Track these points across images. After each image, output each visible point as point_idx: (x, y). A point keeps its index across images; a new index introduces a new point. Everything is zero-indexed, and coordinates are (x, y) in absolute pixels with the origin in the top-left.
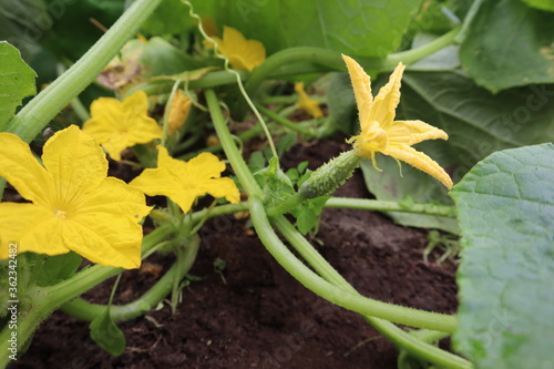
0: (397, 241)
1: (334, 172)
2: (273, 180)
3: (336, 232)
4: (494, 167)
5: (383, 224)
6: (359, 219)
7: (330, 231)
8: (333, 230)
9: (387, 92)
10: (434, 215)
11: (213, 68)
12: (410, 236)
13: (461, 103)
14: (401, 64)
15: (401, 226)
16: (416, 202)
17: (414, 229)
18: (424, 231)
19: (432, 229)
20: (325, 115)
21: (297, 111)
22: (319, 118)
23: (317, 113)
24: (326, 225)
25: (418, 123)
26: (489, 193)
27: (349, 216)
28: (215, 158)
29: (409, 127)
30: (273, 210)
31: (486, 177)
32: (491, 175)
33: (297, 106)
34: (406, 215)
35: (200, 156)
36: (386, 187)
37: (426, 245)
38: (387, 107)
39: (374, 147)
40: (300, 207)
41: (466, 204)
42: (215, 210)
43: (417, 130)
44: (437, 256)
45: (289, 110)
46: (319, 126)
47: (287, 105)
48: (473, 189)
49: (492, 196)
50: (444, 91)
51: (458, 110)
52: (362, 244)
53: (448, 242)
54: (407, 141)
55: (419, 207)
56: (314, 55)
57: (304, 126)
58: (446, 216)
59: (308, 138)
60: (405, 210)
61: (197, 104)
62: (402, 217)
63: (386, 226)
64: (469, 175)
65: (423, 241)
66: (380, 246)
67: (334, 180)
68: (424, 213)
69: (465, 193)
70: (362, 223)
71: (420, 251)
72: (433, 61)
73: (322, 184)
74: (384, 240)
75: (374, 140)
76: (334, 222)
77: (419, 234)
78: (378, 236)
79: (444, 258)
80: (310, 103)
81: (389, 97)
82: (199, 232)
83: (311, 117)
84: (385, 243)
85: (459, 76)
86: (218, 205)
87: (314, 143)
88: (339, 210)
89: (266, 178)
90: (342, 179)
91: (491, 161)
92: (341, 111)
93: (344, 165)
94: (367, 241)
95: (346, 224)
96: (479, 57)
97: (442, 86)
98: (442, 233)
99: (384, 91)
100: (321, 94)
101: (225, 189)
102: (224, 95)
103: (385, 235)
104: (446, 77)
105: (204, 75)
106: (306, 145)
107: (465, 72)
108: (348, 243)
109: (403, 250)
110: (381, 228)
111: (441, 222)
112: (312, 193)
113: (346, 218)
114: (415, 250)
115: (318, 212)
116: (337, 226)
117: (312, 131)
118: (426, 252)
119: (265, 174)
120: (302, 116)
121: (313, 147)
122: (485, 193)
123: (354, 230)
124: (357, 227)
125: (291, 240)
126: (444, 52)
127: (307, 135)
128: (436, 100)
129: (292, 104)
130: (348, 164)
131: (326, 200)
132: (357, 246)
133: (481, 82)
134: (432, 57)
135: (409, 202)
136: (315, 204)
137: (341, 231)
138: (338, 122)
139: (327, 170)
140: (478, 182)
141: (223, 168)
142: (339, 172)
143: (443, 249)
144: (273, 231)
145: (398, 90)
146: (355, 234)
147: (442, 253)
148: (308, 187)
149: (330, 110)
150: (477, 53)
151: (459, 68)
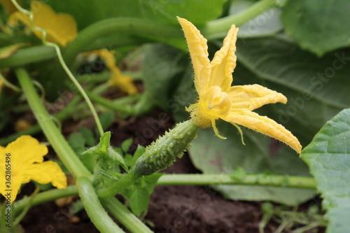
0: (230, 217)
1: (171, 144)
2: (104, 159)
3: (165, 212)
4: (345, 125)
5: (212, 200)
6: (187, 196)
7: (159, 211)
8: (162, 210)
9: (223, 57)
10: (267, 185)
11: (22, 44)
12: (242, 210)
13: (283, 69)
14: (233, 26)
15: (231, 201)
16: (248, 174)
17: (245, 203)
18: (257, 205)
19: (264, 202)
20: (140, 91)
21: (110, 89)
22: (134, 95)
23: (132, 90)
24: (155, 205)
25: (256, 87)
26: (343, 153)
27: (176, 194)
28: (34, 141)
29: (247, 92)
30: (104, 191)
31: (337, 136)
32: (343, 134)
33: (110, 83)
34: (236, 188)
35: (18, 140)
36: (212, 162)
37: (260, 218)
38: (224, 72)
39: (214, 114)
40: (132, 187)
41: (321, 165)
42: (38, 197)
43: (256, 95)
44: (273, 228)
45: (102, 88)
46: (134, 103)
47: (98, 84)
48: (326, 150)
49: (346, 155)
50: (266, 57)
51: (281, 76)
52: (195, 223)
53: (282, 213)
54: (247, 107)
55: (251, 178)
56: (131, 26)
57: (119, 103)
58: (279, 186)
59: (125, 116)
60: (237, 183)
61: (8, 84)
62: (232, 192)
63: (216, 203)
64: (318, 135)
65: (256, 214)
66: (214, 223)
67: (172, 153)
68: (257, 184)
69: (318, 155)
70: (191, 200)
71: (255, 225)
72: (253, 28)
73: (159, 159)
74: (216, 216)
75: (215, 106)
76: (162, 202)
77: (251, 208)
78: (209, 212)
79: (280, 229)
80: (124, 79)
81: (225, 61)
82: (22, 223)
83: (125, 94)
84: (218, 220)
85: (281, 41)
86: (41, 191)
87: (132, 120)
88: (166, 188)
89: (96, 157)
90: (180, 152)
91: (341, 120)
92: (158, 85)
93: (182, 136)
94: (199, 219)
95: (175, 203)
96: (302, 20)
97: (263, 53)
98: (275, 204)
99: (219, 55)
100: (135, 69)
101: (49, 174)
102: (35, 73)
103: (216, 211)
104: (267, 43)
105: (14, 53)
106: (123, 124)
107: (288, 36)
108: (180, 223)
109: (237, 226)
110: (211, 204)
111: (272, 193)
112: (148, 170)
113: (174, 197)
114: (250, 225)
115: (151, 191)
116: (166, 206)
117: (128, 109)
118: (262, 225)
119: (95, 153)
120: (116, 93)
121: (131, 125)
122: (339, 152)
123: (184, 208)
124: (186, 205)
125: (125, 222)
126: (263, 17)
127: (123, 112)
128: (259, 67)
129: (104, 82)
130: (186, 135)
131: (158, 177)
132: (190, 225)
133: (305, 45)
134: (251, 23)
135: (241, 174)
136: (147, 182)
137: (171, 211)
138: (155, 97)
139: (163, 143)
140: (329, 142)
141: (45, 151)
142: (176, 144)
143: (278, 221)
144: (106, 214)
145: (233, 53)
146: (186, 212)
147: (277, 225)
148: (144, 163)
149: (146, 85)
150: (299, 15)
151: (282, 32)
